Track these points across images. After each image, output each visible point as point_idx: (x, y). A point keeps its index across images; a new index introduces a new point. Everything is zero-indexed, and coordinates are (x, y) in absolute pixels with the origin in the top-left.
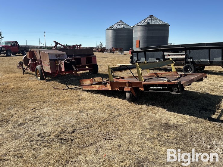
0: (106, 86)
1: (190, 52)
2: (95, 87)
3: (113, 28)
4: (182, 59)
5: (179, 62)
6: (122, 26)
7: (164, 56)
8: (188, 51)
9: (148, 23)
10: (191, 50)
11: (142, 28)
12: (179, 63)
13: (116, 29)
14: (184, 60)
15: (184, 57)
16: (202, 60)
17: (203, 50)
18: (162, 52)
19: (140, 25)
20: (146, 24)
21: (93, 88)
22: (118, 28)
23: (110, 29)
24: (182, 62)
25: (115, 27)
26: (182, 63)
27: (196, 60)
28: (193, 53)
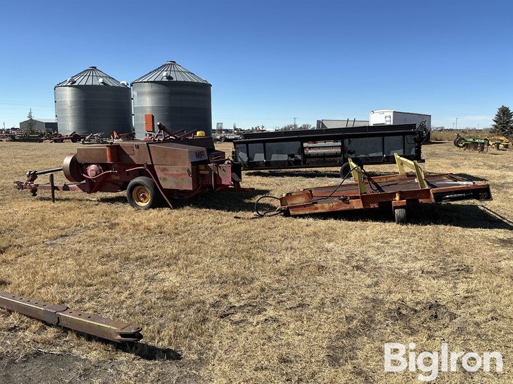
0: (348, 203)
1: (350, 142)
2: (323, 207)
3: (76, 84)
4: (336, 155)
5: (332, 159)
6: (101, 80)
7: (303, 149)
8: (346, 141)
9: (169, 77)
10: (351, 139)
11: (155, 87)
12: (331, 161)
13: (85, 86)
14: (340, 156)
15: (339, 150)
16: (371, 155)
17: (371, 138)
18: (299, 143)
19: (151, 82)
20: (165, 79)
21: (317, 209)
22: (89, 83)
23: (69, 86)
24: (338, 159)
25: (81, 81)
26: (336, 161)
27: (362, 156)
28: (355, 144)
